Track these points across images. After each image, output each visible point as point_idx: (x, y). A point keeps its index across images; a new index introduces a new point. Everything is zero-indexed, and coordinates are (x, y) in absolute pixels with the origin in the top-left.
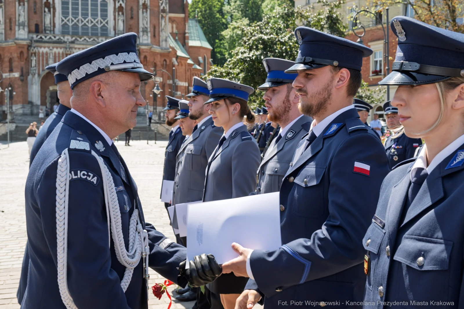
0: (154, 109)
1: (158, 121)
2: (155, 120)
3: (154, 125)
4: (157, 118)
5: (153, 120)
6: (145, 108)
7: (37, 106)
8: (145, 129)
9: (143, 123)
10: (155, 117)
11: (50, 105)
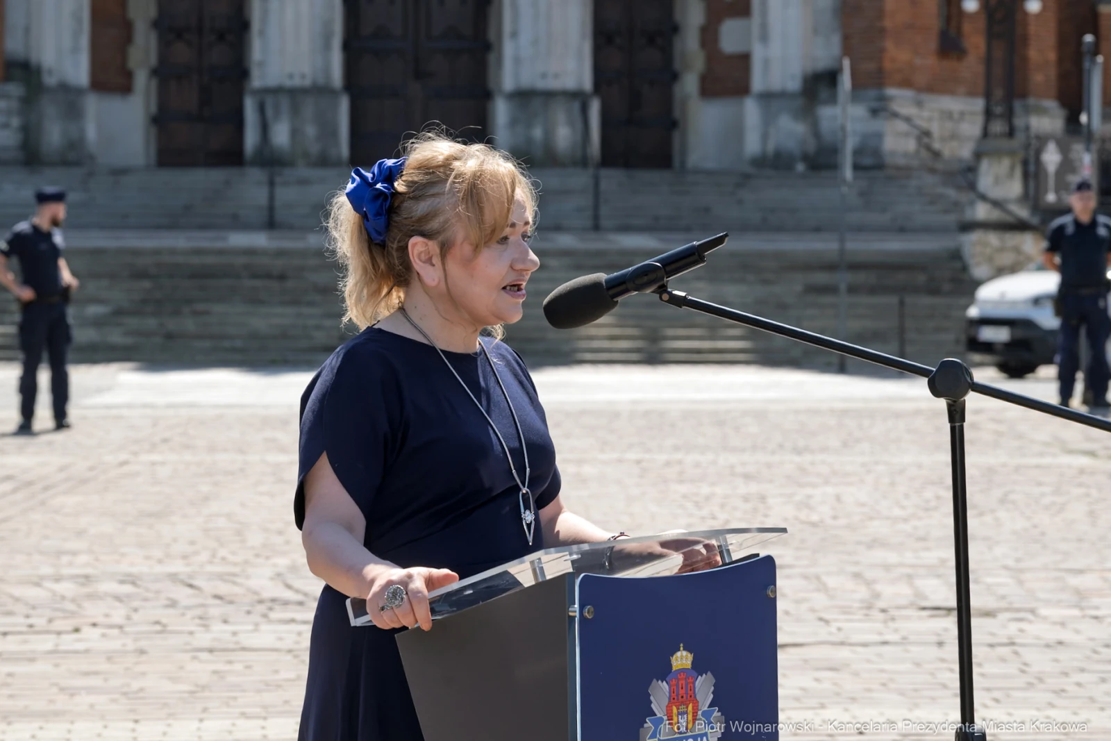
0: (988, 114)
1: (1023, 213)
2: (996, 204)
3: (993, 239)
4: (1014, 188)
5: (984, 198)
6: (875, 112)
7: (69, 97)
8: (921, 278)
9: (860, 229)
10: (997, 181)
11: (154, 83)
